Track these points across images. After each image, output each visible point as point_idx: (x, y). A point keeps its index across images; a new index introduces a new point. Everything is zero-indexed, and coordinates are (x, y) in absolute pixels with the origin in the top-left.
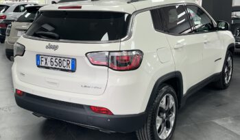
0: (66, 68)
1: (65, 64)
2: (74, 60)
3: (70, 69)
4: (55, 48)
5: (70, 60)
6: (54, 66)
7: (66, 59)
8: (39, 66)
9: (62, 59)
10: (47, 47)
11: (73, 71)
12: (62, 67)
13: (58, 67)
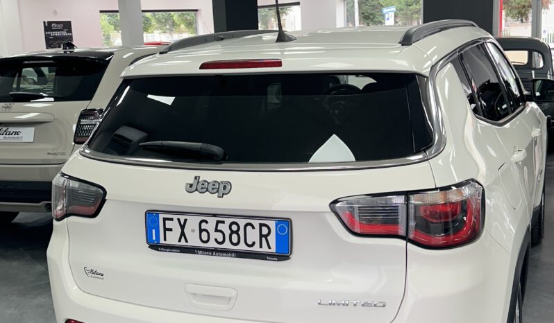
0: (256, 248)
1: (253, 235)
2: (285, 224)
3: (273, 250)
4: (223, 189)
5: (272, 224)
6: (212, 244)
7: (256, 223)
8: (155, 246)
9: (242, 222)
10: (191, 188)
11: (283, 255)
12: (242, 247)
13: (227, 245)
